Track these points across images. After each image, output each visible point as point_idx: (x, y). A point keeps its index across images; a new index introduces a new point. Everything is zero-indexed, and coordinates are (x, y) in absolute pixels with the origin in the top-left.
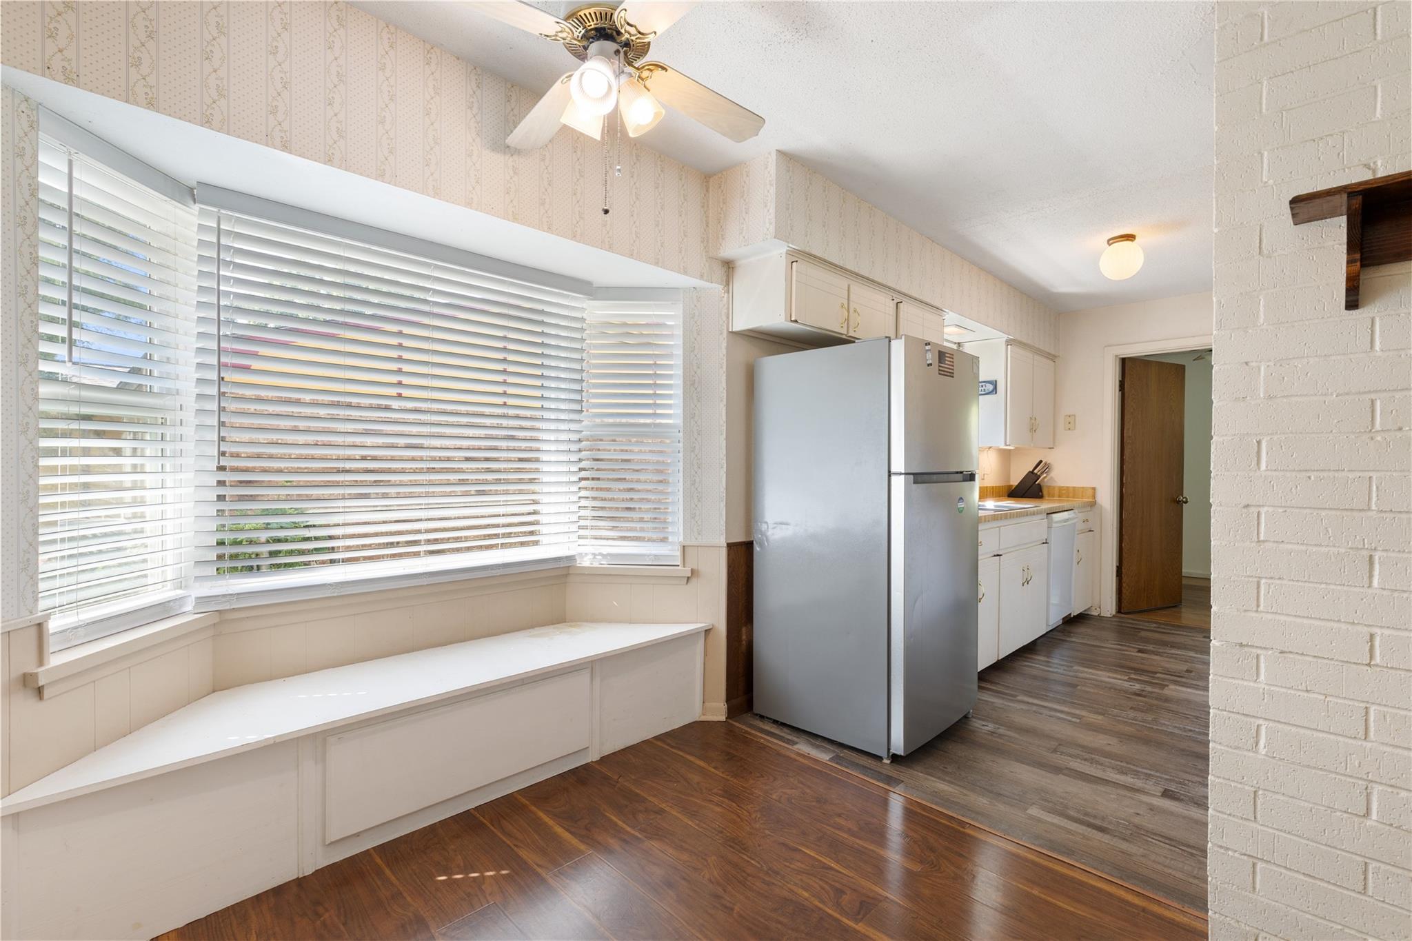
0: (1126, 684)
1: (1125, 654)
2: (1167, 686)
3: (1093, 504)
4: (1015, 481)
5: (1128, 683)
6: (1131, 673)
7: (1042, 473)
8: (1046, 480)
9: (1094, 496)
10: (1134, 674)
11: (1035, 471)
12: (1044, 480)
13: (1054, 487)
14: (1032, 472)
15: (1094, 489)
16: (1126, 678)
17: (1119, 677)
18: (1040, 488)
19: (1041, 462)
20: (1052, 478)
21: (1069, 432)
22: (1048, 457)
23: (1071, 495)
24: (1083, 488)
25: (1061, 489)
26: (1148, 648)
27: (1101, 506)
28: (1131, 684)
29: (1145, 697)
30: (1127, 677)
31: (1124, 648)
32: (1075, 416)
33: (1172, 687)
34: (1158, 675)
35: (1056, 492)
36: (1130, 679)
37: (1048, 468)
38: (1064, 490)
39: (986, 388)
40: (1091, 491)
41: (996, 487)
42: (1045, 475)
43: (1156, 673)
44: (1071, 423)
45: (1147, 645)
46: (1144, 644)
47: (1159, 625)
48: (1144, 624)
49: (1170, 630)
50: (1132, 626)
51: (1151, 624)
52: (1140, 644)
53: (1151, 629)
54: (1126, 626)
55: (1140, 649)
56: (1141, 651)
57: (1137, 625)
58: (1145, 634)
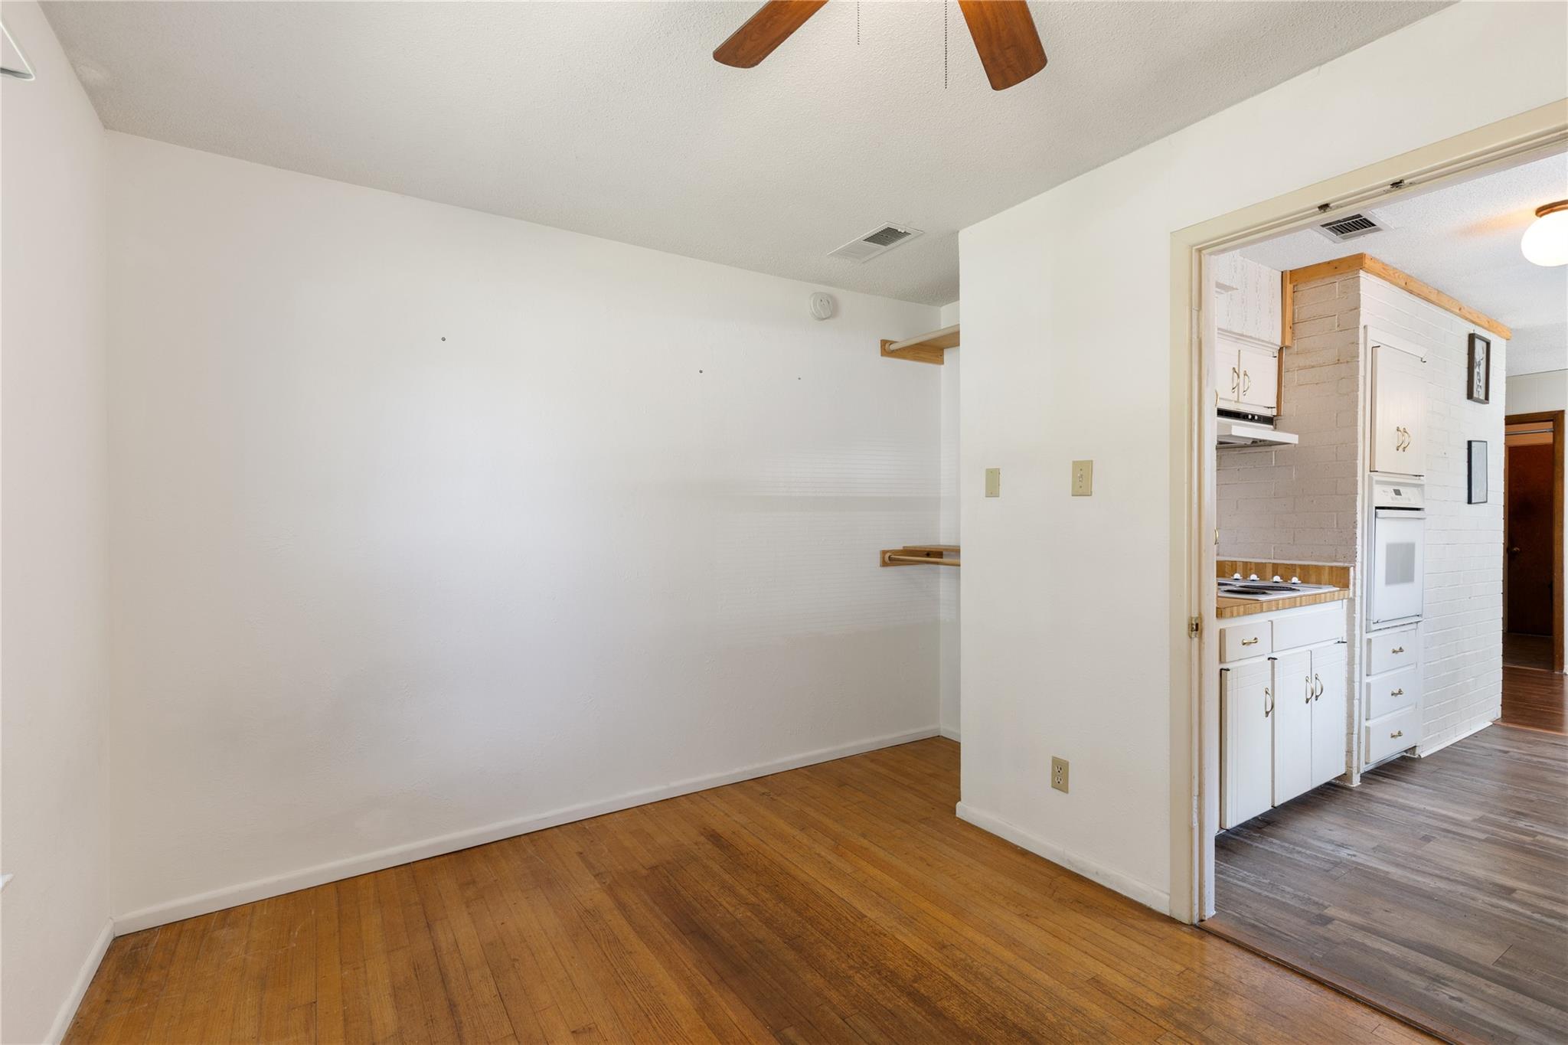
0: (1538, 828)
1: (1543, 886)
2: (1475, 820)
5: (1538, 830)
6: (1529, 844)
10: (1524, 842)
16: (1539, 837)
17: (1552, 841)
26: (1487, 899)
28: (1532, 828)
29: (1511, 811)
30: (1537, 838)
31: (1546, 905)
33: (1467, 819)
34: (1483, 836)
36: (1534, 834)
43: (1486, 840)
45: (1490, 907)
46: (1496, 912)
47: (1431, 994)
48: (1479, 1005)
49: (1403, 965)
50: (1521, 997)
51: (1460, 1000)
52: (1507, 916)
53: (1459, 975)
54: (1542, 1006)
55: (1508, 896)
56: (1507, 892)
57: (1506, 1002)
58: (1487, 953)
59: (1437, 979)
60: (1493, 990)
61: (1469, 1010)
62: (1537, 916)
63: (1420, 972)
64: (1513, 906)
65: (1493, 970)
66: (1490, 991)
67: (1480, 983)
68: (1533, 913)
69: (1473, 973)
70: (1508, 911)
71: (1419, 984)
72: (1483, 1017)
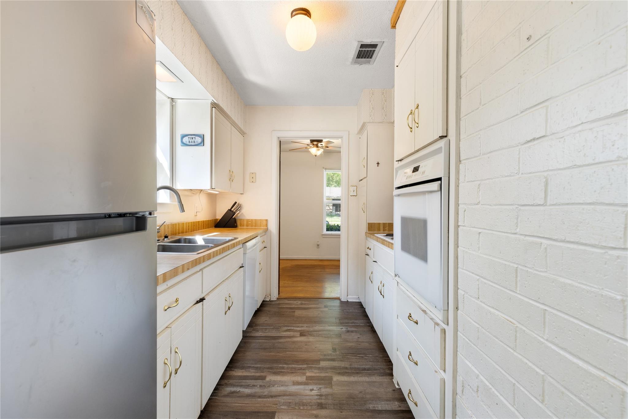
3: (267, 230)
4: (219, 217)
7: (237, 211)
8: (239, 215)
9: (267, 225)
11: (232, 209)
12: (238, 215)
13: (244, 220)
14: (230, 210)
15: (267, 220)
18: (235, 220)
19: (236, 203)
20: (242, 213)
21: (252, 183)
22: (241, 200)
23: (254, 224)
24: (261, 220)
25: (248, 221)
27: (271, 231)
32: (256, 173)
35: (245, 223)
37: (240, 206)
38: (250, 221)
39: (196, 140)
40: (265, 223)
41: (206, 221)
42: (238, 212)
44: (253, 178)
45: (302, 326)
46: (301, 325)
47: (301, 301)
48: (294, 303)
49: (308, 304)
50: (289, 307)
51: (297, 302)
52: (299, 325)
53: (299, 306)
54: (286, 307)
55: (301, 332)
56: (302, 334)
57: (291, 305)
58: (298, 313)
59: (302, 304)
60: (293, 306)
61: (295, 301)
62: (292, 328)
63: (305, 304)
64: (298, 329)
65: (295, 309)
66: (294, 306)
67: (296, 306)
68: (293, 329)
69: (299, 308)
70: (298, 327)
71: (303, 302)
72: (293, 301)
